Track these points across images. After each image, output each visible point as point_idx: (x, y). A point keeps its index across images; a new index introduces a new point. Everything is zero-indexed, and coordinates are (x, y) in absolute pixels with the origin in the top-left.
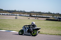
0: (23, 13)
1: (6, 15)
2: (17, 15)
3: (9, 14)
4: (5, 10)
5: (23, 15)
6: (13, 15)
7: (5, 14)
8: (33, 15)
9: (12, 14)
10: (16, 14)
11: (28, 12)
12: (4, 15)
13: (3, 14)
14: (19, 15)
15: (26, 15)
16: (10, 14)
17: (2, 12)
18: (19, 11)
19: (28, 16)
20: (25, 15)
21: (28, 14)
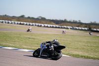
0: (78, 25)
1: (50, 27)
2: (68, 28)
3: (54, 26)
4: (48, 20)
5: (77, 28)
6: (62, 28)
7: (49, 25)
8: (95, 28)
9: (60, 27)
10: (66, 27)
11: (86, 24)
12: (47, 27)
13: (46, 25)
14: (71, 28)
15: (83, 28)
16: (57, 26)
17: (44, 22)
18: (72, 21)
19: (85, 30)
20: (80, 28)
21: (86, 27)
